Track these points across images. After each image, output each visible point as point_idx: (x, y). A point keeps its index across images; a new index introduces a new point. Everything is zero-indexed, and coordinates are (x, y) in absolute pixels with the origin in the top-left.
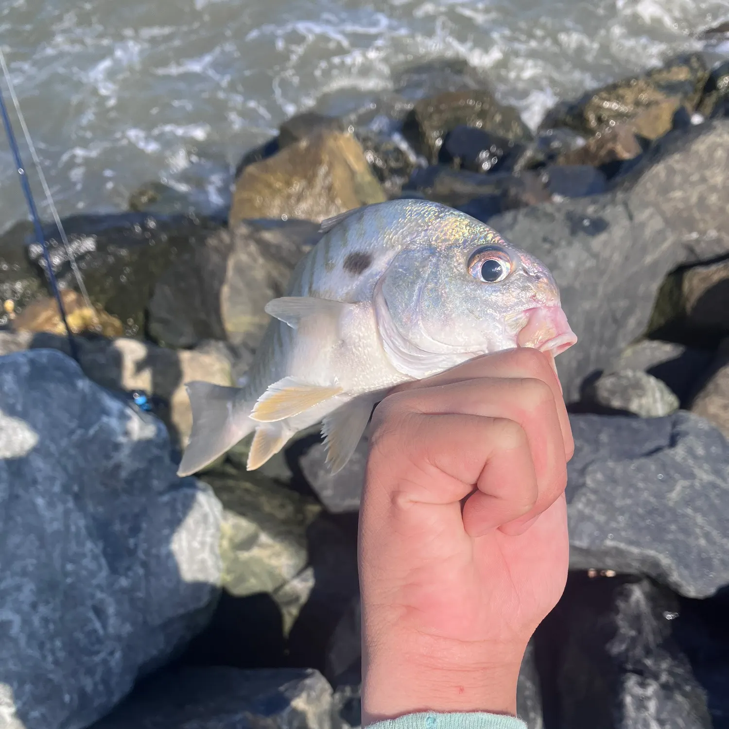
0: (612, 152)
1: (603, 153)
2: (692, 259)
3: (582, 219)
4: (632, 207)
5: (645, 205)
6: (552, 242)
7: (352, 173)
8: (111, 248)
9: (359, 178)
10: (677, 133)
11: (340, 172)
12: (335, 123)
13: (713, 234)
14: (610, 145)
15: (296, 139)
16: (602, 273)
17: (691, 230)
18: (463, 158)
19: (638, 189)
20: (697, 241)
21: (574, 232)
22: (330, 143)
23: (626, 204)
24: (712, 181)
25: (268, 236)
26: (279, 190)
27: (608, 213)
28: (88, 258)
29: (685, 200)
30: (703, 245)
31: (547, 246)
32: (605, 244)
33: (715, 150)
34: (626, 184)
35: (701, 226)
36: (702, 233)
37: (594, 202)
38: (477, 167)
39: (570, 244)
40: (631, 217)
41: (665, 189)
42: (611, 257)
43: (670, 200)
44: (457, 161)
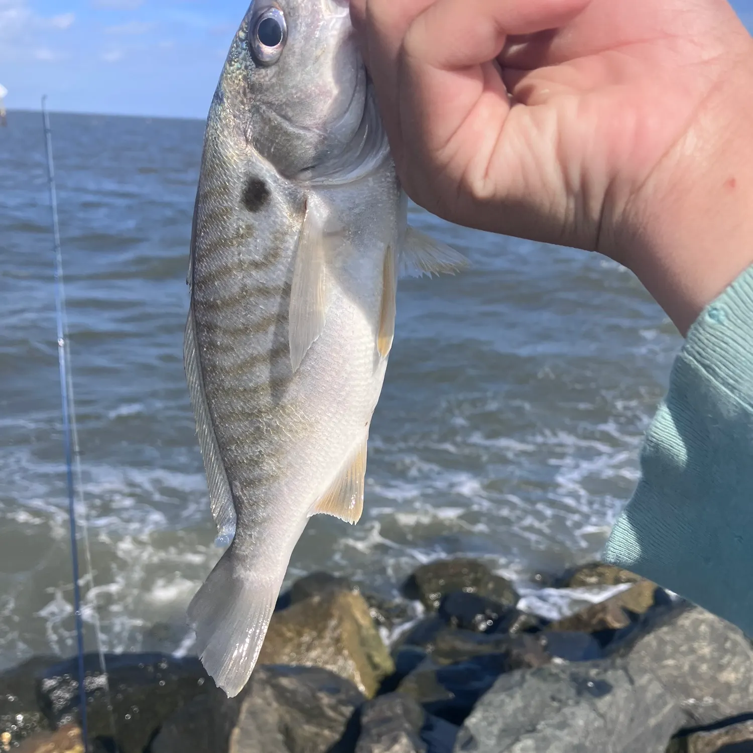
0: (603, 622)
1: (594, 621)
2: (693, 724)
3: (586, 681)
4: (631, 672)
5: (644, 671)
6: (560, 701)
7: (359, 627)
8: (122, 686)
9: (364, 632)
10: (661, 609)
11: (348, 626)
12: (345, 583)
13: (708, 700)
14: (600, 616)
15: (308, 595)
16: (610, 733)
17: (688, 696)
18: (460, 619)
19: (633, 655)
20: (695, 706)
21: (579, 693)
22: (341, 600)
23: (625, 669)
24: (701, 652)
25: (285, 682)
26: (291, 639)
27: (610, 676)
28: (98, 694)
29: (678, 667)
30: (701, 710)
31: (555, 704)
32: (611, 705)
33: (699, 626)
34: (622, 651)
35: (697, 692)
36: (700, 699)
37: (596, 666)
38: (474, 627)
39: (577, 703)
40: (632, 681)
41: (659, 657)
42: (617, 717)
43: (664, 667)
44: (454, 621)
